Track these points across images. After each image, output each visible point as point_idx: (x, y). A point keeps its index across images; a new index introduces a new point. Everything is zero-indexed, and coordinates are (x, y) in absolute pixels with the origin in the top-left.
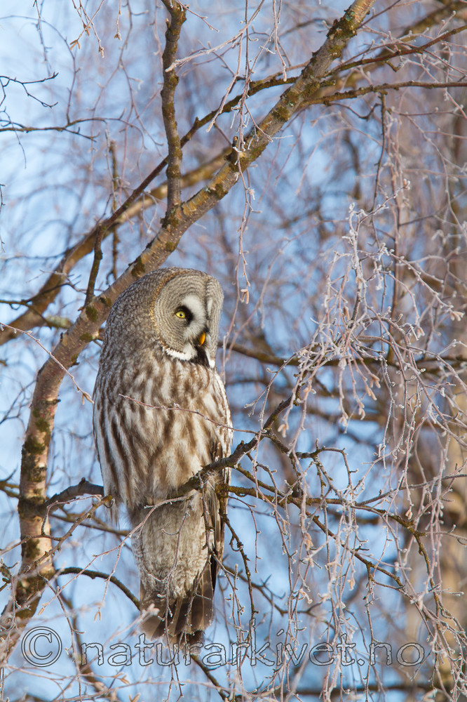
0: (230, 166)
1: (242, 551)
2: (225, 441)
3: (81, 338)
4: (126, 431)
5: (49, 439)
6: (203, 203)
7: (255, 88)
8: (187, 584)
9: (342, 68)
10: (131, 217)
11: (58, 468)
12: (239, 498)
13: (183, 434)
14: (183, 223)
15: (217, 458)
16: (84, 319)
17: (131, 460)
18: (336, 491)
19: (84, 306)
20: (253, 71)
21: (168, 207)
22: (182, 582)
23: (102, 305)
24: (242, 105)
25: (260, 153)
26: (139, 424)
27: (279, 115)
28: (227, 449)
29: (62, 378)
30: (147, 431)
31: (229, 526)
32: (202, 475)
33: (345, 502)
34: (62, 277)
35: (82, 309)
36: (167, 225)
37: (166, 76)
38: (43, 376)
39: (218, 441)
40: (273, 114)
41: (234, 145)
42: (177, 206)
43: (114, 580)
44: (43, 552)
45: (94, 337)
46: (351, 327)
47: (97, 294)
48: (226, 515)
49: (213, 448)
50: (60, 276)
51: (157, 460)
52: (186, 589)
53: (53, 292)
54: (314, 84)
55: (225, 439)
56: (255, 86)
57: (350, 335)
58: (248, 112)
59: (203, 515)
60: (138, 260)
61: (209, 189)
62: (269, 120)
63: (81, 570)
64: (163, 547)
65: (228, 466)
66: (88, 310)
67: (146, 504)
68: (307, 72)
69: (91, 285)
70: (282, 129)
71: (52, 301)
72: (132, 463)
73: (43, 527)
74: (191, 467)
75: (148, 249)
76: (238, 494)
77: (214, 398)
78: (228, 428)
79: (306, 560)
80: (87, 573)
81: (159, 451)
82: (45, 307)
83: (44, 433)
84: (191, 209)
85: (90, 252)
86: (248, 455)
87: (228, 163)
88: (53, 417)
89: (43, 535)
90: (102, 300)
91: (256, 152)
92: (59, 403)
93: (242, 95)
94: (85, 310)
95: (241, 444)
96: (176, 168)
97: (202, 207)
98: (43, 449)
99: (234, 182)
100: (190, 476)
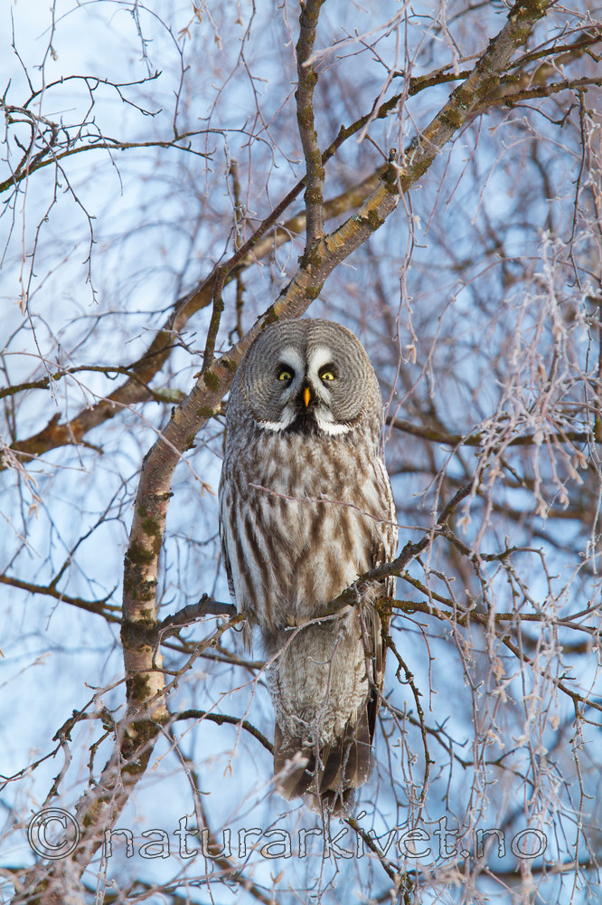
0: (386, 187)
1: (412, 684)
2: (388, 542)
3: (198, 413)
4: (263, 530)
5: (159, 544)
6: (352, 236)
7: (416, 86)
8: (337, 729)
9: (528, 58)
10: (259, 258)
11: (171, 583)
12: (407, 615)
13: (336, 534)
14: (327, 262)
15: (378, 564)
16: (202, 389)
17: (270, 567)
18: (532, 602)
19: (202, 371)
20: (414, 63)
21: (308, 242)
22: (331, 725)
23: (225, 369)
24: (401, 108)
25: (425, 170)
26: (279, 521)
27: (448, 121)
28: (391, 552)
29: (175, 466)
30: (290, 528)
31: (394, 651)
32: (358, 587)
33: (544, 616)
34: (172, 336)
35: (198, 376)
36: (307, 264)
37: (302, 72)
38: (150, 464)
39: (380, 541)
40: (440, 119)
41: (391, 160)
42: (319, 240)
43: (247, 726)
44: (154, 691)
45: (215, 412)
46: (547, 391)
47: (217, 356)
48: (390, 638)
49: (374, 552)
50: (170, 334)
51: (302, 567)
52: (335, 735)
53: (160, 356)
54: (493, 79)
55: (388, 539)
56: (416, 83)
57: (547, 401)
58: (409, 116)
59: (362, 637)
60: (271, 310)
61: (360, 217)
62: (436, 127)
63: (204, 713)
64: (305, 681)
65: (391, 574)
66: (207, 377)
67: (287, 625)
68: (482, 65)
69: (210, 344)
70: (452, 139)
71: (159, 368)
72: (272, 572)
73: (154, 657)
74: (345, 576)
75: (283, 296)
76: (405, 611)
77: (376, 485)
78: (392, 524)
79: (497, 692)
80: (211, 717)
81: (305, 555)
82: (150, 377)
83: (153, 538)
84: (337, 243)
85: (207, 304)
86: (418, 559)
87: (384, 183)
88: (164, 516)
89: (154, 668)
90: (224, 363)
91: (421, 168)
92: (172, 498)
93: (400, 95)
94: (202, 377)
95: (409, 545)
96: (318, 190)
97: (351, 241)
98: (152, 557)
99: (393, 208)
100: (343, 588)
